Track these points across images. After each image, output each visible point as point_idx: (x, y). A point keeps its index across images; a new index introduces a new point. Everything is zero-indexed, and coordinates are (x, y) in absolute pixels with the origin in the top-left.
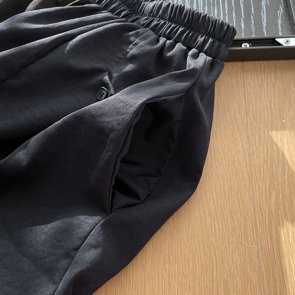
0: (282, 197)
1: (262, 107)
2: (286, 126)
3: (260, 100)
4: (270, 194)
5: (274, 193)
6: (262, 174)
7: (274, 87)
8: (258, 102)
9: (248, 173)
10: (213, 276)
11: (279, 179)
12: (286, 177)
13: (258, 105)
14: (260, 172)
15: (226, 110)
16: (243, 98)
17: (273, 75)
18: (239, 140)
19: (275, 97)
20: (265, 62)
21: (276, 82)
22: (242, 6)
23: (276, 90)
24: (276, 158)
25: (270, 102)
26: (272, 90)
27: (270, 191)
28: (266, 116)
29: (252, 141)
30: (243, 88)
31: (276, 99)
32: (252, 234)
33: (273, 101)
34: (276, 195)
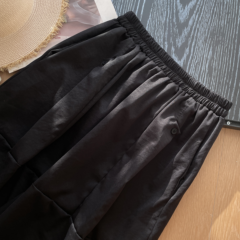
0: (228, 196)
1: (229, 153)
2: (237, 164)
3: (229, 149)
4: (223, 194)
5: (225, 194)
6: (222, 185)
7: (237, 144)
8: (228, 150)
9: (216, 183)
10: (192, 224)
11: (228, 188)
12: (231, 188)
13: (227, 152)
14: (221, 184)
15: (213, 151)
16: (222, 147)
18: (216, 167)
19: (236, 149)
21: (238, 141)
23: (237, 146)
24: (229, 178)
25: (233, 151)
26: (235, 145)
27: (223, 193)
28: (230, 158)
29: (221, 169)
30: (223, 142)
31: (236, 150)
32: (211, 210)
33: (234, 151)
34: (225, 195)
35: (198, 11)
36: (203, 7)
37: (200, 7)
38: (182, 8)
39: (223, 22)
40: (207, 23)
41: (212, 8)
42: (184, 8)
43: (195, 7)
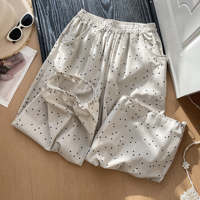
35: (116, 11)
36: (118, 8)
37: (116, 9)
38: (107, 12)
39: (131, 12)
40: (123, 16)
41: (123, 7)
42: (108, 12)
43: (113, 9)
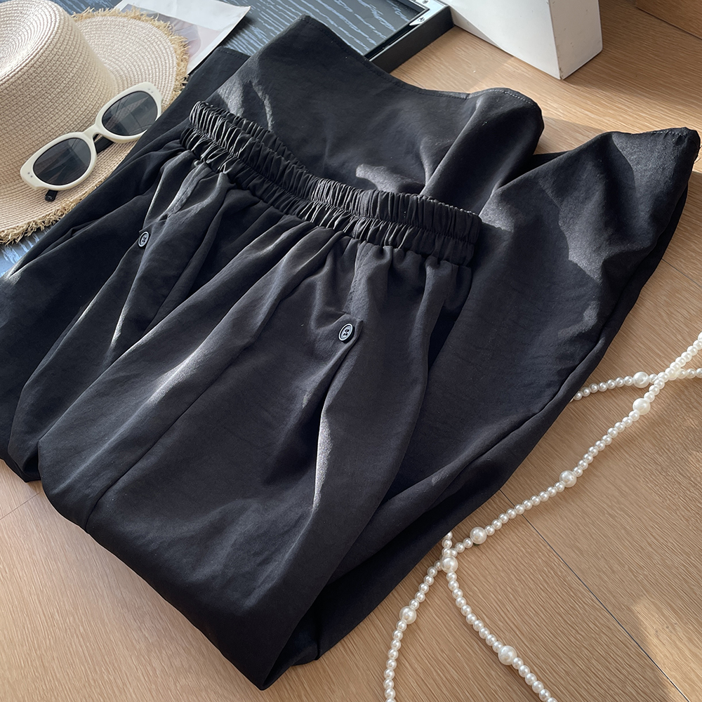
7: (442, 63)
17: (434, 57)
20: (418, 54)
21: (440, 59)
22: (359, 31)
23: (446, 63)
26: (442, 66)
33: (450, 72)
